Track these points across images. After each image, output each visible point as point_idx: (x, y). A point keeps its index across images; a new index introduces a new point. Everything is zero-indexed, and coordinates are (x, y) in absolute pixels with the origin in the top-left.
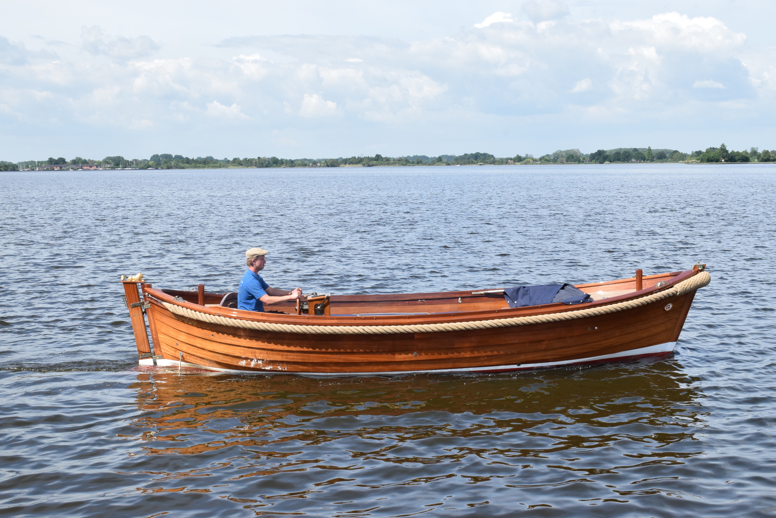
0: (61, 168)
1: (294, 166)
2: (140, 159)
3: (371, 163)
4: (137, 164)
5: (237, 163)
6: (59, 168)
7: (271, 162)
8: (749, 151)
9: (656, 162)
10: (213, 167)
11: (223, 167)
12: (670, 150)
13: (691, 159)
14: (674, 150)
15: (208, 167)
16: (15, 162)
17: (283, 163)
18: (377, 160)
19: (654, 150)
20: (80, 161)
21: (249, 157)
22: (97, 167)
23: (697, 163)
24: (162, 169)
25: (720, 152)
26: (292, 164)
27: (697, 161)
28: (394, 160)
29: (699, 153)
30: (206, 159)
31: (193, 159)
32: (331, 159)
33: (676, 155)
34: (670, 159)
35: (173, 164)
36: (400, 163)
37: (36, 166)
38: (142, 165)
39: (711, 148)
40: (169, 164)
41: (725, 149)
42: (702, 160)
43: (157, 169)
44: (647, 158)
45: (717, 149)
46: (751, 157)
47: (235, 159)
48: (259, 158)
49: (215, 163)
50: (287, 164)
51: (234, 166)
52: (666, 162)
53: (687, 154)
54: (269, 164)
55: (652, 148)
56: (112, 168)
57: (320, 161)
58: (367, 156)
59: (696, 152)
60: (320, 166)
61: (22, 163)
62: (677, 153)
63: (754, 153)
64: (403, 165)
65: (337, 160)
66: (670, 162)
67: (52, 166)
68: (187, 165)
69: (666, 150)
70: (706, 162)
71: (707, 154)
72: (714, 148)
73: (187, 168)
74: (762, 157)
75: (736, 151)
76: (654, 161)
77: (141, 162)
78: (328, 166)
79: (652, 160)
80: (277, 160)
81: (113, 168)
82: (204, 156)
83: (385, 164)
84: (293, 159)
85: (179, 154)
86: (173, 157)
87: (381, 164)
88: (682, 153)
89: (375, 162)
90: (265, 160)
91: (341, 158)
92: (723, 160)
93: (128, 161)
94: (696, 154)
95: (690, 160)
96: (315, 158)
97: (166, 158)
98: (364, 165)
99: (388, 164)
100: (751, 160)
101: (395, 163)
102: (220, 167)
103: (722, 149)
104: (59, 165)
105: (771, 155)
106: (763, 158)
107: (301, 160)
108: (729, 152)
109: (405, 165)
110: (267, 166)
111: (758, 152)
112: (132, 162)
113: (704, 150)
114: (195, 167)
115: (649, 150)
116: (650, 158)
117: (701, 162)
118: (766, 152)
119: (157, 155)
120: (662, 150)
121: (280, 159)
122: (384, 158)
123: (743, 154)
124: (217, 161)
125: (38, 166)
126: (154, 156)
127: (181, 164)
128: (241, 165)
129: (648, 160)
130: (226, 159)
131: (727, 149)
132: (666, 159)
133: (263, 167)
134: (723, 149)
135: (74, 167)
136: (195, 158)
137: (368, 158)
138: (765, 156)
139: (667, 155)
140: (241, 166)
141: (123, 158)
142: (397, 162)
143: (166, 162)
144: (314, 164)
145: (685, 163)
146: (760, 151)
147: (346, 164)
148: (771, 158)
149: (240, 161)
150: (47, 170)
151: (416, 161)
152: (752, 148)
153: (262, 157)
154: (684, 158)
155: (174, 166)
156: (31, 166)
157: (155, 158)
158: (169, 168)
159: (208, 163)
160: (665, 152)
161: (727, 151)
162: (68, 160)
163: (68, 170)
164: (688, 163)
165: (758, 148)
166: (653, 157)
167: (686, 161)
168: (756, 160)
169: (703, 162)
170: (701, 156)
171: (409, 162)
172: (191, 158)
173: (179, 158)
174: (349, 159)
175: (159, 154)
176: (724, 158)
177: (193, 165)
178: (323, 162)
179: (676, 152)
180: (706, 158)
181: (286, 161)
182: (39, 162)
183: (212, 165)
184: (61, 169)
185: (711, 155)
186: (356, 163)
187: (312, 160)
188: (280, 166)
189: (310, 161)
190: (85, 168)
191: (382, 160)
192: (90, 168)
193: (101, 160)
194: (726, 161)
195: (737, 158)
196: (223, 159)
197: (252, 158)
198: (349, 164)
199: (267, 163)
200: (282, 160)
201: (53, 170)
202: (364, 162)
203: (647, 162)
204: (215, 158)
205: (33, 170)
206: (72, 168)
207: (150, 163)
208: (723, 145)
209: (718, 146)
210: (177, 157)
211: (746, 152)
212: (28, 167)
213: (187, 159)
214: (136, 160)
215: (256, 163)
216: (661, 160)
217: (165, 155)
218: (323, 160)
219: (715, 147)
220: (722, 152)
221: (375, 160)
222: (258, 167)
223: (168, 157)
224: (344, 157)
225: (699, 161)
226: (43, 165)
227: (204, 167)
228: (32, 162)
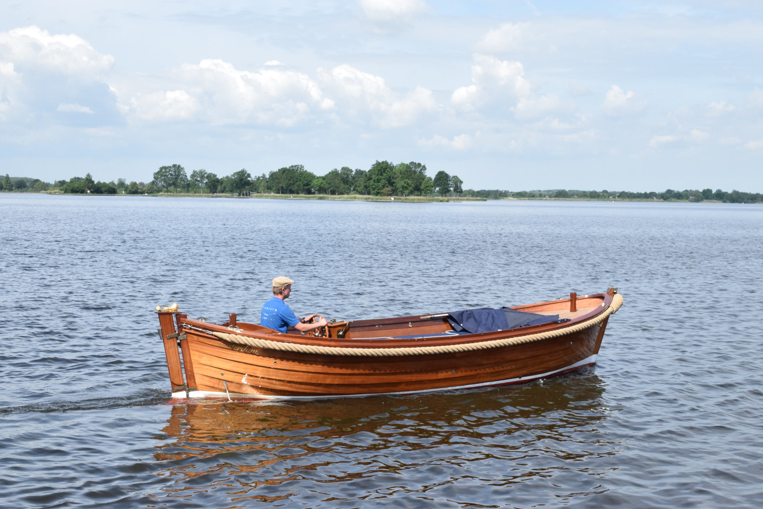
8: (116, 182)
9: (15, 192)
12: (31, 179)
13: (54, 190)
14: (35, 178)
19: (12, 178)
23: (60, 194)
25: (85, 182)
27: (60, 191)
29: (62, 183)
33: (37, 184)
34: (30, 189)
39: (75, 178)
41: (91, 179)
42: (66, 190)
44: (4, 187)
45: (82, 179)
46: (118, 188)
52: (26, 191)
53: (49, 183)
55: (10, 176)
59: (60, 182)
62: (38, 183)
63: (122, 184)
66: (31, 192)
69: (26, 179)
70: (70, 193)
71: (71, 184)
72: (78, 178)
74: (129, 189)
75: (102, 182)
76: (13, 190)
79: (10, 190)
88: (44, 183)
92: (89, 192)
94: (59, 184)
95: (52, 190)
100: (119, 192)
103: (87, 179)
105: (139, 187)
106: (130, 191)
108: (96, 182)
111: (126, 183)
113: (68, 180)
115: (7, 177)
116: (8, 187)
117: (65, 192)
118: (134, 184)
120: (22, 178)
123: (110, 185)
129: (6, 189)
131: (93, 179)
132: (26, 189)
134: (89, 180)
138: (133, 188)
139: (28, 184)
145: (47, 193)
146: (128, 182)
148: (139, 191)
152: (120, 180)
154: (47, 188)
160: (25, 181)
161: (93, 182)
164: (50, 193)
165: (125, 179)
166: (12, 186)
167: (49, 191)
168: (123, 192)
169: (67, 193)
170: (65, 186)
176: (90, 189)
179: (37, 181)
180: (70, 188)
185: (76, 185)
194: (91, 192)
195: (103, 189)
203: (4, 192)
208: (89, 175)
209: (84, 176)
211: (113, 183)
216: (20, 190)
219: (80, 177)
220: (87, 182)
225: (63, 192)
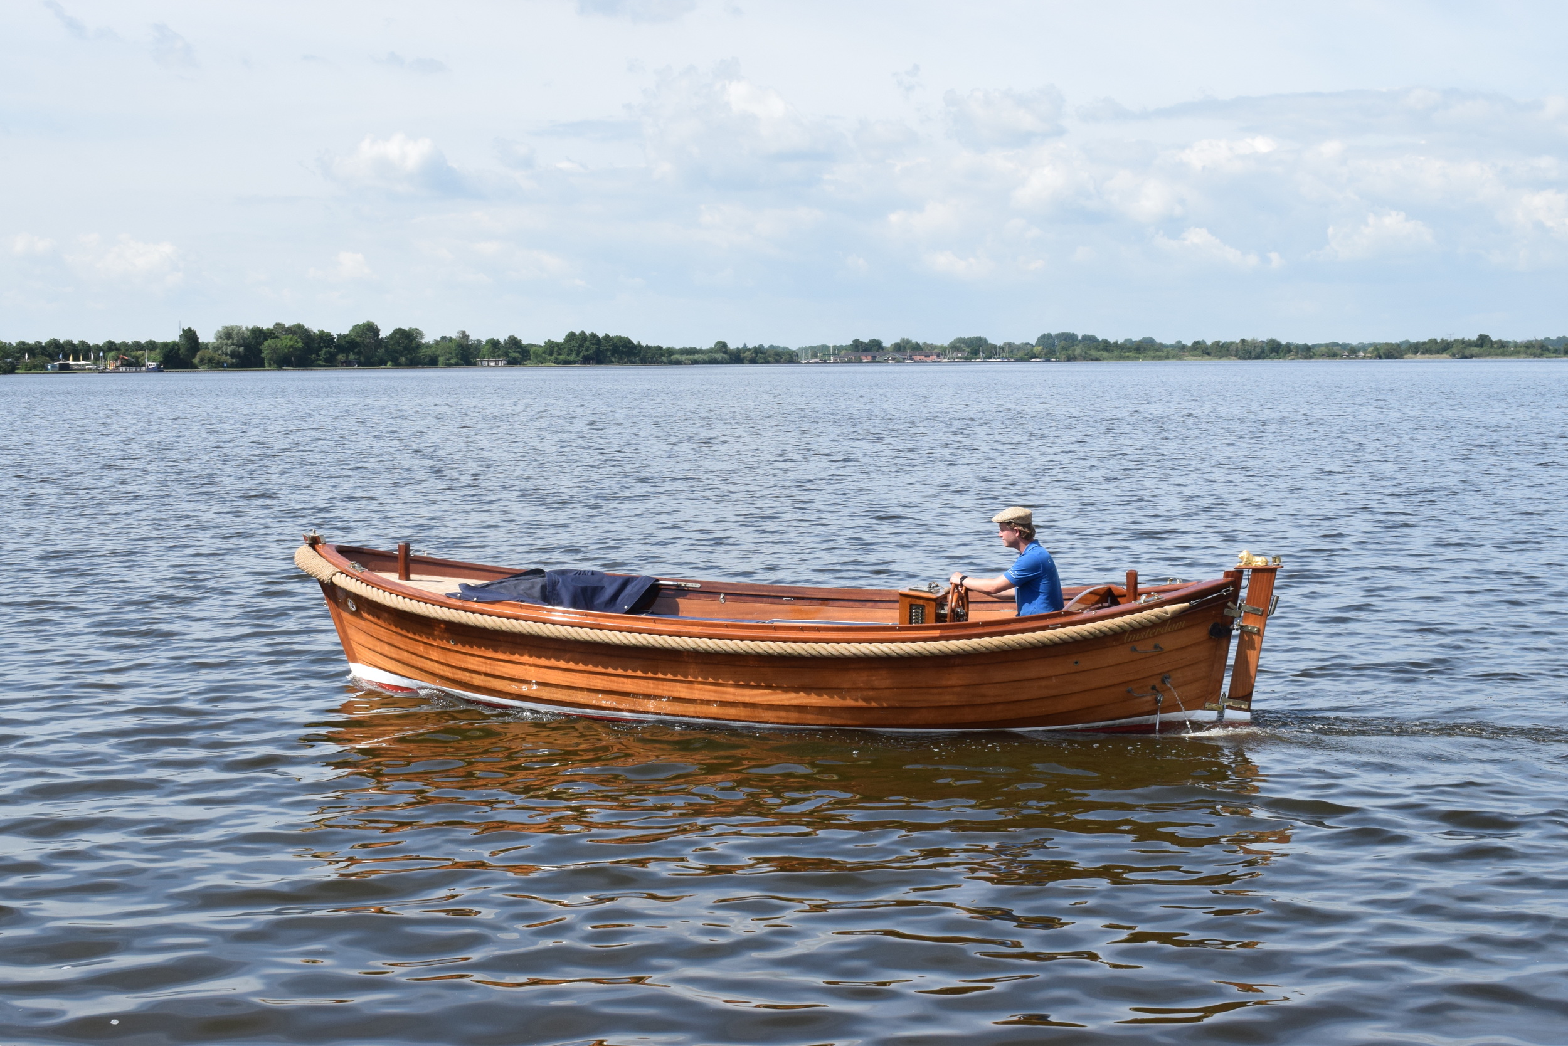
0: (874, 357)
1: (1311, 357)
2: (1018, 343)
3: (1467, 352)
4: (1012, 352)
5: (1201, 350)
6: (870, 359)
7: (1267, 348)
10: (1154, 358)
11: (1174, 357)
15: (1145, 358)
16: (793, 347)
17: (1289, 351)
18: (1481, 346)
20: (908, 346)
21: (1224, 339)
22: (938, 356)
24: (1058, 360)
26: (1307, 352)
28: (1516, 345)
30: (1141, 342)
31: (1116, 343)
32: (1387, 344)
35: (1078, 351)
36: (1529, 351)
37: (829, 355)
38: (1021, 354)
40: (1070, 352)
43: (1049, 361)
47: (1197, 343)
48: (1243, 341)
49: (1157, 351)
50: (1297, 353)
51: (1192, 356)
54: (1263, 351)
56: (966, 358)
57: (1364, 347)
58: (1460, 338)
60: (1364, 358)
61: (805, 349)
64: (1535, 355)
65: (1398, 345)
67: (858, 354)
68: (1105, 354)
73: (1104, 359)
77: (1019, 348)
78: (1380, 358)
80: (1279, 345)
81: (967, 360)
82: (1137, 337)
83: (1497, 355)
84: (1310, 344)
85: (1090, 333)
86: (1080, 338)
87: (1489, 355)
89: (1476, 350)
90: (1254, 344)
91: (1407, 342)
93: (995, 347)
96: (1354, 341)
97: (1065, 340)
98: (1453, 356)
99: (1504, 354)
101: (1519, 352)
102: (1167, 358)
104: (870, 353)
107: (1327, 345)
109: (1540, 356)
110: (1258, 357)
112: (1002, 349)
114: (1121, 358)
119: (1049, 336)
121: (1284, 342)
122: (1496, 342)
124: (1161, 347)
125: (834, 354)
126: (1043, 336)
127: (1093, 353)
128: (1208, 354)
130: (1179, 342)
133: (1249, 358)
135: (898, 356)
136: (1121, 341)
137: (1463, 342)
140: (1207, 357)
141: (986, 341)
142: (1522, 349)
143: (1064, 349)
144: (1352, 352)
147: (1416, 353)
149: (1207, 347)
150: (850, 362)
151: (1562, 349)
153: (1248, 338)
155: (1080, 355)
156: (822, 355)
157: (1045, 340)
158: (1070, 359)
159: (1145, 350)
162: (887, 343)
163: (886, 361)
171: (1548, 350)
172: (1112, 340)
173: (1090, 341)
174: (1424, 343)
175: (1053, 333)
177: (1116, 353)
178: (1370, 349)
181: (1297, 347)
182: (835, 347)
183: (1152, 353)
184: (874, 361)
186: (1438, 353)
187: (1348, 345)
188: (1284, 357)
189: (1344, 346)
190: (917, 358)
191: (1492, 346)
192: (925, 359)
193: (946, 343)
196: (1173, 342)
197: (1229, 340)
198: (1423, 353)
199: (1258, 350)
200: (1288, 345)
201: (860, 361)
202: (1454, 350)
204: (1158, 341)
205: (825, 362)
206: (893, 359)
207: (1035, 349)
210: (1086, 338)
212: (816, 356)
213: (1105, 342)
214: (1009, 344)
215: (1237, 351)
217: (1063, 334)
218: (1370, 345)
221: (1477, 346)
222: (1240, 358)
223: (1069, 339)
224: (1413, 340)
226: (843, 352)
227: (1136, 358)
228: (824, 348)
